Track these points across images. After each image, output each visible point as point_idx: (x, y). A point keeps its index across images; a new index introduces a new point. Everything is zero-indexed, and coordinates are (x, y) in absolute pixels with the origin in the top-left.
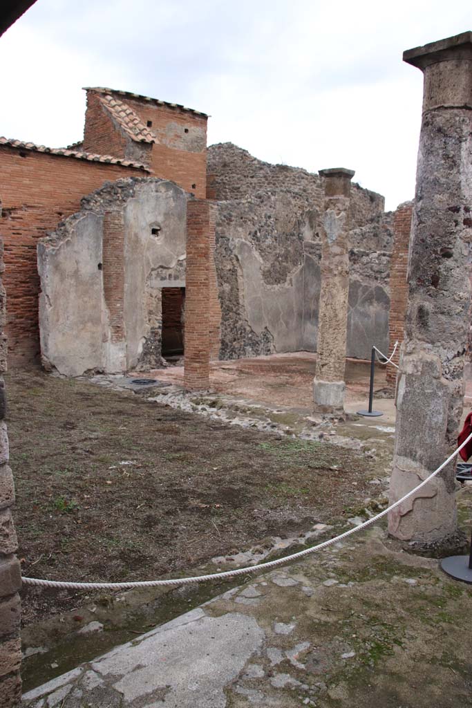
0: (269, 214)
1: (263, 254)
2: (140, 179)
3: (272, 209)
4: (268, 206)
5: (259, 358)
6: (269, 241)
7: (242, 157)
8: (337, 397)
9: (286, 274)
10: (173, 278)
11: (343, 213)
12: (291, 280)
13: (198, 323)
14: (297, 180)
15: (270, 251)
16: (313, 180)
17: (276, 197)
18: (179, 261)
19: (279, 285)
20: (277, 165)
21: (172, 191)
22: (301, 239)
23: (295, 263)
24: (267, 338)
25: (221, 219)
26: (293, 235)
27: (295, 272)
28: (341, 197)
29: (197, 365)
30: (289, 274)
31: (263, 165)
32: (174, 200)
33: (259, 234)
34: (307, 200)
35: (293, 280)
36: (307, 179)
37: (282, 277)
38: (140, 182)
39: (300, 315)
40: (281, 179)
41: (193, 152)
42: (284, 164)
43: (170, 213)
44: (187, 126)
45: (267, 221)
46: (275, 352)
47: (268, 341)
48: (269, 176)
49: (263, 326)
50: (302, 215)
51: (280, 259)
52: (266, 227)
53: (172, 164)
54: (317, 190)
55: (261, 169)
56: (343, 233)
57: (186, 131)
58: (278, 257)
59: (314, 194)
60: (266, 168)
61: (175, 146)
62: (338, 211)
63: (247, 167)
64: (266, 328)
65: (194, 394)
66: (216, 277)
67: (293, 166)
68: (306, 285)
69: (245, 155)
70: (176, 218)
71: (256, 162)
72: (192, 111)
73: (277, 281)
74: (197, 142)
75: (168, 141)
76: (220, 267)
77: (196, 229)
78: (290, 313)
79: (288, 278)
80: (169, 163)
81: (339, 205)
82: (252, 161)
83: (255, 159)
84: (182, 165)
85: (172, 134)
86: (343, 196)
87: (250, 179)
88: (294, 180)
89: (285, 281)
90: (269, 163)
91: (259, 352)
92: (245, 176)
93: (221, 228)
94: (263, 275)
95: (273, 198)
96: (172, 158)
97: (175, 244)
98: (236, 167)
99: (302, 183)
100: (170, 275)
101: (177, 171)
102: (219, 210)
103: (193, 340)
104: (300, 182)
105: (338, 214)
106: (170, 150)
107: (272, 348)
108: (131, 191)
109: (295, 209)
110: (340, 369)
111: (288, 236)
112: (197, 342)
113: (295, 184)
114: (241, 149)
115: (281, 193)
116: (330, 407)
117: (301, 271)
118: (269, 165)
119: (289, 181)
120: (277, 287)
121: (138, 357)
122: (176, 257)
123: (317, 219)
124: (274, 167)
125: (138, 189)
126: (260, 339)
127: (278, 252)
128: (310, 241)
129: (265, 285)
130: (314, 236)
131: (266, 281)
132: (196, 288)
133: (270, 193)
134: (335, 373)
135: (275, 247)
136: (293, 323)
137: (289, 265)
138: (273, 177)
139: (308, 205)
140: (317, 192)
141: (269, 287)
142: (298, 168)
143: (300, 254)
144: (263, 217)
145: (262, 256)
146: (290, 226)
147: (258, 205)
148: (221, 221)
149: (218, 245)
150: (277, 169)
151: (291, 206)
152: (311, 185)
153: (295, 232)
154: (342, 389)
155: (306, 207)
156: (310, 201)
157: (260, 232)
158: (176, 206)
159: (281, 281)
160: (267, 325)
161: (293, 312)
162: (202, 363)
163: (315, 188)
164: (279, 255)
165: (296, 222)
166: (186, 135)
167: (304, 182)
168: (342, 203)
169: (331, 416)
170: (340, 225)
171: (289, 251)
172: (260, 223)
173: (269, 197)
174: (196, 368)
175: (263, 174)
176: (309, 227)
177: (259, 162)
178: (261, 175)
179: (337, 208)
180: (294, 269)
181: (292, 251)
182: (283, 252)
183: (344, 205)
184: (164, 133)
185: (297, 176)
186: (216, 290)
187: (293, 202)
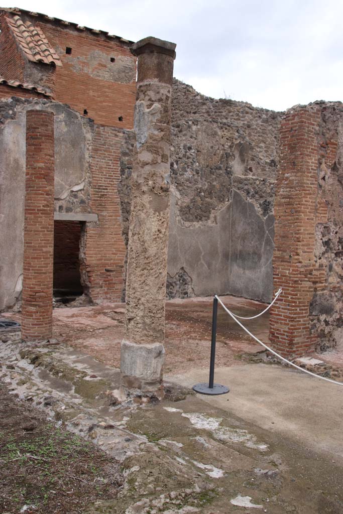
0: (188, 145)
1: (180, 188)
2: (23, 99)
3: (192, 140)
4: (188, 137)
5: (172, 301)
6: (188, 174)
7: (185, 93)
8: (146, 366)
9: (210, 212)
10: (64, 210)
11: (157, 105)
12: (215, 217)
13: (35, 258)
14: (241, 115)
15: (189, 185)
16: (258, 114)
17: (198, 127)
18: (72, 191)
19: (201, 222)
20: (221, 100)
21: (63, 115)
22: (229, 173)
23: (221, 199)
24: (184, 280)
25: (128, 149)
26: (220, 168)
27: (220, 209)
28: (155, 81)
29: (33, 309)
30: (213, 211)
31: (206, 100)
32: (66, 125)
33: (175, 166)
34: (237, 131)
35: (218, 218)
36: (251, 114)
37: (205, 214)
38: (23, 102)
39: (226, 256)
40: (224, 114)
41: (120, 83)
42: (227, 99)
43: (61, 138)
44: (113, 55)
45: (186, 152)
46: (193, 295)
47: (185, 282)
48: (212, 112)
49: (179, 267)
50: (231, 147)
51: (203, 194)
52: (185, 159)
53: (96, 94)
54: (262, 125)
55: (204, 104)
56: (156, 132)
57: (113, 60)
58: (200, 192)
59: (259, 129)
60: (208, 103)
61: (99, 76)
62: (149, 103)
63: (189, 103)
64: (182, 268)
65: (29, 343)
66: (121, 211)
67: (237, 100)
68: (233, 224)
69: (188, 91)
70: (69, 145)
71: (198, 97)
72: (118, 39)
73: (199, 218)
74: (124, 72)
75: (90, 70)
76: (126, 201)
77: (34, 145)
78: (213, 253)
79: (212, 215)
80: (91, 93)
81: (151, 94)
82: (195, 96)
83: (198, 94)
84: (107, 96)
85: (95, 63)
86: (156, 80)
87: (192, 115)
88: (238, 115)
89: (209, 218)
90: (212, 98)
91: (173, 295)
92: (187, 112)
93: (127, 158)
94: (180, 211)
95: (194, 128)
96: (95, 88)
97: (67, 173)
98: (179, 103)
99: (246, 118)
100: (61, 207)
101: (101, 102)
102: (126, 139)
103: (29, 279)
104: (244, 117)
105: (149, 106)
106: (93, 80)
107: (189, 291)
108: (11, 112)
109: (222, 141)
110: (153, 325)
111: (212, 170)
112: (34, 281)
113: (239, 119)
114: (184, 84)
115: (205, 123)
116: (137, 379)
117: (229, 208)
118: (212, 100)
119: (232, 116)
120: (197, 225)
121: (17, 296)
122: (68, 187)
123: (250, 152)
124: (217, 102)
125: (20, 110)
126: (175, 280)
127: (200, 186)
128: (239, 176)
129: (182, 222)
130: (246, 171)
131: (183, 217)
132: (32, 216)
133: (190, 123)
134: (145, 332)
135: (196, 181)
136: (217, 264)
137: (214, 201)
138: (215, 112)
139: (239, 137)
140: (263, 128)
141: (187, 224)
142: (242, 102)
143: (228, 190)
144: (182, 147)
145: (180, 191)
146: (216, 159)
147: (175, 135)
148: (127, 151)
149: (124, 177)
150: (220, 103)
151: (217, 137)
152: (256, 120)
153: (222, 166)
154: (154, 355)
155: (236, 139)
156: (241, 132)
157: (177, 164)
158: (69, 131)
159: (203, 218)
160: (184, 265)
161: (217, 252)
162: (39, 306)
163: (261, 123)
164: (201, 190)
165: (223, 155)
166: (112, 64)
167: (248, 117)
168: (154, 91)
169: (138, 392)
170: (151, 122)
171: (214, 186)
172: (178, 154)
173: (189, 127)
174: (32, 312)
175: (206, 109)
176: (239, 160)
177: (202, 97)
178: (204, 111)
179: (147, 98)
180: (220, 206)
181: (218, 186)
182: (206, 187)
183: (158, 93)
184: (85, 61)
185: (241, 110)
186: (120, 225)
187: (220, 133)
